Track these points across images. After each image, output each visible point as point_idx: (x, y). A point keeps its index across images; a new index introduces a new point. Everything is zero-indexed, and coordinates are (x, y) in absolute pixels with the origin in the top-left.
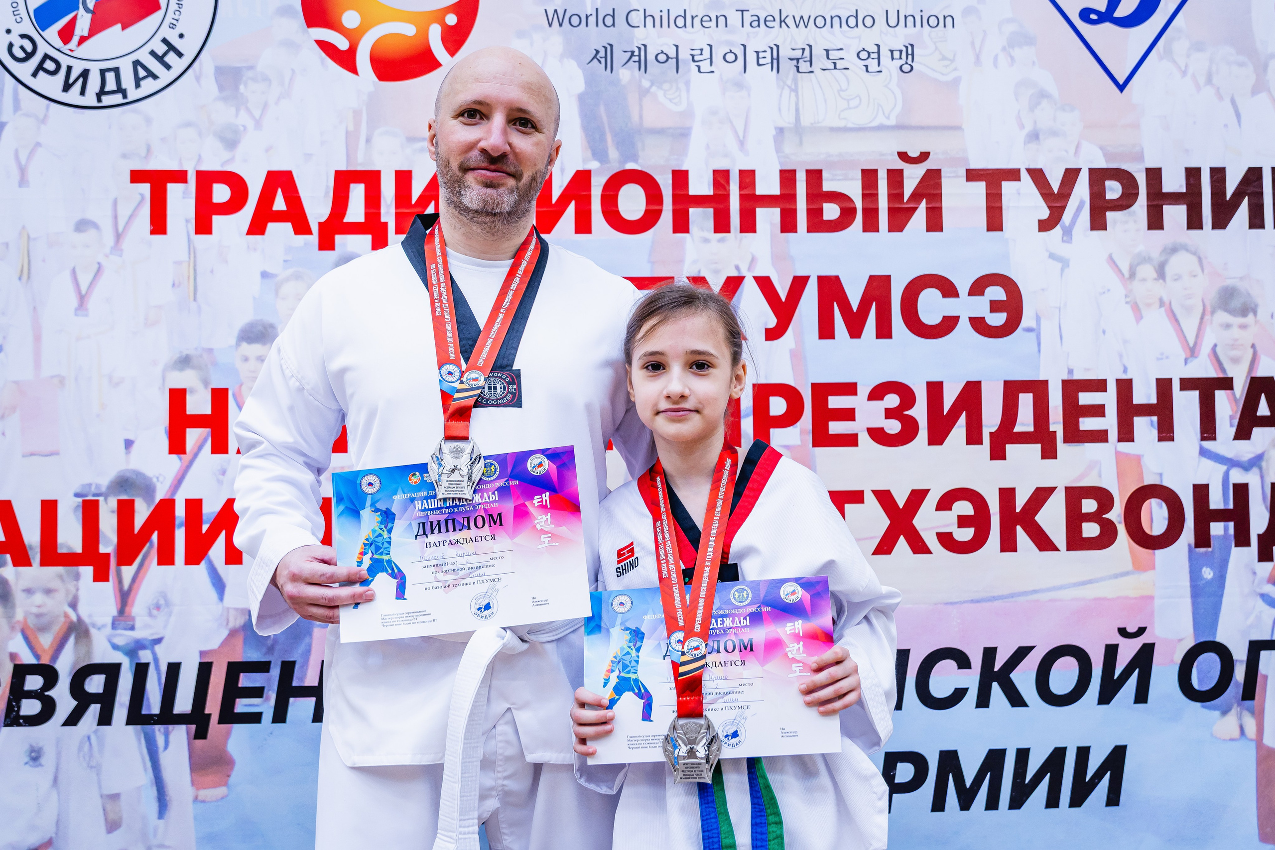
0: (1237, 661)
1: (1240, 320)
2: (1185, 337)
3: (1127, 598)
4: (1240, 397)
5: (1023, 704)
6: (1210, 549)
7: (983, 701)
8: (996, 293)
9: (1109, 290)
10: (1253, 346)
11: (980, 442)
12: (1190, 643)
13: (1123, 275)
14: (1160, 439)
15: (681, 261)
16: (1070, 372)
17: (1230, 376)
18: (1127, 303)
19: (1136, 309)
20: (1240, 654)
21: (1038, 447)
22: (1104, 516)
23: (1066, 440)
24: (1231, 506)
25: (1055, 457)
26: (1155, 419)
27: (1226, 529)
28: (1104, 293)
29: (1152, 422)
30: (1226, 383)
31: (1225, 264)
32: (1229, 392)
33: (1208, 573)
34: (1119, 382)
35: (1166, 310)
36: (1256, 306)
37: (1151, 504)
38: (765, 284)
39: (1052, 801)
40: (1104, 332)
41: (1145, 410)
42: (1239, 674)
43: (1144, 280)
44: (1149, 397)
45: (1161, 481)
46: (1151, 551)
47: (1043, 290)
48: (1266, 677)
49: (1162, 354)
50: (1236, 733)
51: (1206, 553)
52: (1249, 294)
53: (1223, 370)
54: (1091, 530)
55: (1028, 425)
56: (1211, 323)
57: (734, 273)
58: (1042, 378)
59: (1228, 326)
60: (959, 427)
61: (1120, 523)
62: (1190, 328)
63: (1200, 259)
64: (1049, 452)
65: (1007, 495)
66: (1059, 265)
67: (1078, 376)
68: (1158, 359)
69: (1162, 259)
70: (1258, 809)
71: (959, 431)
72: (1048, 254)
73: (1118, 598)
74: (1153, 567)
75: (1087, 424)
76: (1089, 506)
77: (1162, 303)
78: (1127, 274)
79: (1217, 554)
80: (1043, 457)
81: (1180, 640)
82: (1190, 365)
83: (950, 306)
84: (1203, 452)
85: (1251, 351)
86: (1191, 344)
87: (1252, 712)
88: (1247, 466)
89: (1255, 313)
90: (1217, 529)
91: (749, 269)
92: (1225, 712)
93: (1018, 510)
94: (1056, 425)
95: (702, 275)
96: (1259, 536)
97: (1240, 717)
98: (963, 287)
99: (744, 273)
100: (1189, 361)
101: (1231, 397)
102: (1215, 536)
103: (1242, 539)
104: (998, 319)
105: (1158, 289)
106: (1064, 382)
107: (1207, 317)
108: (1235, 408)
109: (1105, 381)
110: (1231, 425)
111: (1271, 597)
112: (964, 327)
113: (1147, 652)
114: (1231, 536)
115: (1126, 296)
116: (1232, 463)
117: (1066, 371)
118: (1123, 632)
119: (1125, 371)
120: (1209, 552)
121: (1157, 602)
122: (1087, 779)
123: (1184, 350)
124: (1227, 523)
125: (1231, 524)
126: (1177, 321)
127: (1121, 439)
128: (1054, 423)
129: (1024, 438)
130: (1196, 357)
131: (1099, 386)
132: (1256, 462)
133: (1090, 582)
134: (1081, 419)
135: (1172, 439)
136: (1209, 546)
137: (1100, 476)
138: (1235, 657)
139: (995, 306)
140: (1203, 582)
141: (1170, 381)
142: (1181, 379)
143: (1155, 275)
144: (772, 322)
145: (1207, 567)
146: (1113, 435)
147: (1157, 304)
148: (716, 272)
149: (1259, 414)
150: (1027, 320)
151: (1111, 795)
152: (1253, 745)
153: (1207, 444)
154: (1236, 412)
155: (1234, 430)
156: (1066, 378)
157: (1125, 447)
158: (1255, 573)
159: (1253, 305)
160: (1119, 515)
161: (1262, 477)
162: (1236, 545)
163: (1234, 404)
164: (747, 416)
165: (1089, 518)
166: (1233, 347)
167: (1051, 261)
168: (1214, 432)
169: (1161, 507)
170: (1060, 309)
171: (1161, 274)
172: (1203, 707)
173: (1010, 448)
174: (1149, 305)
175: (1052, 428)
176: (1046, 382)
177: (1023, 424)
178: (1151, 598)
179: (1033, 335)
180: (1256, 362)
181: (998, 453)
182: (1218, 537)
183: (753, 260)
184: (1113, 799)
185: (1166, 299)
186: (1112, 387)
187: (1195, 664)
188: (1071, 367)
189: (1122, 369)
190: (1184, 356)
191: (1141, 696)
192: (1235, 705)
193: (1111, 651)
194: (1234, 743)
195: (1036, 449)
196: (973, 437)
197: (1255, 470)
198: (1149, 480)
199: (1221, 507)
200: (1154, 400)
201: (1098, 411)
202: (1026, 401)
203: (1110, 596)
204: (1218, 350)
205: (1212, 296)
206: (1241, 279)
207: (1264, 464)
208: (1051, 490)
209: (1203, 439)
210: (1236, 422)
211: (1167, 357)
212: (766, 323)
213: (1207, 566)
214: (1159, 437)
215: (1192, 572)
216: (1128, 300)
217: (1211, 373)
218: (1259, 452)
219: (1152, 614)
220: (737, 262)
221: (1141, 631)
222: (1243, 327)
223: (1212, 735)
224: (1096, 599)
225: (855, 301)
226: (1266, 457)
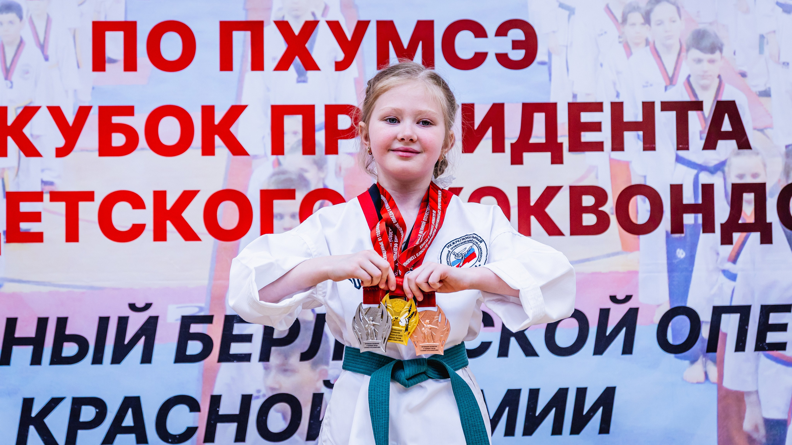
0: (703, 322)
1: (709, 56)
2: (665, 69)
3: (617, 272)
4: (709, 116)
5: (535, 354)
6: (683, 235)
7: (503, 352)
8: (517, 34)
9: (606, 33)
10: (719, 77)
11: (502, 150)
12: (666, 308)
13: (617, 20)
14: (645, 149)
15: (269, 9)
16: (575, 96)
17: (700, 99)
18: (620, 42)
19: (628, 48)
20: (706, 317)
21: (548, 155)
22: (600, 209)
23: (572, 149)
24: (700, 201)
25: (561, 162)
26: (641, 133)
27: (696, 219)
28: (602, 34)
29: (638, 136)
30: (698, 106)
31: (698, 12)
32: (699, 112)
33: (681, 254)
34: (612, 104)
35: (651, 49)
36: (722, 45)
37: (636, 200)
38: (335, 27)
39: (557, 430)
40: (601, 65)
41: (633, 126)
42: (705, 332)
43: (634, 24)
44: (636, 116)
45: (645, 181)
46: (636, 236)
47: (554, 32)
48: (725, 335)
49: (647, 83)
50: (702, 378)
51: (680, 238)
52: (716, 36)
53: (695, 95)
54: (589, 219)
55: (541, 138)
56: (687, 58)
57: (311, 19)
58: (552, 101)
59: (699, 61)
60: (487, 139)
61: (612, 214)
62: (669, 62)
63: (678, 9)
64: (557, 159)
65: (524, 192)
66: (567, 13)
67: (581, 99)
68: (644, 86)
69: (648, 8)
70: (719, 436)
71: (487, 142)
72: (557, 4)
73: (611, 273)
74: (637, 248)
75: (587, 137)
76: (588, 201)
77: (647, 43)
78: (620, 19)
79: (688, 239)
80: (553, 162)
81: (658, 306)
82: (669, 91)
83: (480, 45)
84: (679, 159)
85: (717, 81)
86: (670, 74)
87: (714, 361)
88: (713, 170)
89: (721, 50)
90: (688, 219)
91: (323, 15)
92: (693, 361)
93: (532, 203)
94: (563, 137)
95: (286, 19)
96: (722, 225)
97: (705, 366)
98: (491, 29)
99: (319, 17)
100: (668, 88)
101: (701, 116)
102: (686, 225)
103: (708, 227)
104: (518, 55)
105: (645, 32)
106: (570, 104)
107: (683, 54)
108: (704, 125)
109: (601, 104)
110: (701, 138)
111: (730, 273)
112: (491, 59)
113: (632, 314)
114: (699, 224)
115: (619, 37)
116: (702, 168)
117: (571, 96)
118: (614, 299)
119: (618, 96)
120: (682, 237)
121: (641, 276)
122: (585, 413)
123: (665, 80)
124: (696, 215)
125: (700, 216)
126: (659, 57)
127: (613, 149)
128: (561, 136)
129: (537, 148)
130: (674, 85)
131: (597, 107)
132: (720, 167)
133: (588, 260)
134: (583, 134)
135: (653, 149)
136: (682, 232)
137: (597, 177)
138: (702, 318)
139: (516, 45)
140: (677, 260)
141: (653, 103)
142: (662, 103)
143: (642, 21)
144: (340, 56)
145: (680, 249)
146: (608, 145)
147: (644, 43)
148: (297, 17)
149: (723, 129)
150: (541, 56)
151: (603, 426)
152: (715, 388)
153: (682, 153)
154: (705, 128)
155: (703, 142)
156: (571, 101)
157: (617, 155)
158: (718, 254)
159: (719, 45)
160: (612, 208)
161: (725, 179)
162: (704, 232)
163: (703, 121)
164: (320, 129)
165: (588, 210)
166: (703, 77)
167: (560, 9)
168: (687, 143)
169: (645, 202)
170: (567, 47)
171: (647, 19)
172: (676, 357)
173: (527, 156)
174: (637, 44)
175: (559, 140)
176: (555, 105)
177: (537, 137)
178: (636, 273)
179: (545, 68)
180: (722, 88)
181: (517, 160)
182: (690, 225)
183: (326, 8)
184: (605, 428)
185: (651, 40)
186: (607, 108)
187: (670, 324)
188: (575, 93)
189: (615, 94)
190: (664, 84)
191: (628, 349)
192: (701, 357)
193: (604, 314)
194: (700, 385)
195: (547, 156)
196: (498, 147)
197: (719, 173)
198: (636, 181)
199: (692, 202)
200: (640, 119)
201: (596, 127)
202: (539, 119)
203: (604, 270)
204: (691, 79)
205: (687, 37)
206: (711, 24)
207: (726, 169)
208: (558, 189)
209: (678, 149)
210: (705, 136)
211: (651, 85)
212: (336, 58)
213: (680, 247)
214: (644, 147)
215: (668, 252)
216: (621, 40)
217: (685, 97)
218: (723, 159)
219: (637, 285)
220: (313, 10)
221: (628, 298)
222: (712, 61)
223: (683, 379)
224: (593, 273)
225: (406, 41)
226: (728, 163)
